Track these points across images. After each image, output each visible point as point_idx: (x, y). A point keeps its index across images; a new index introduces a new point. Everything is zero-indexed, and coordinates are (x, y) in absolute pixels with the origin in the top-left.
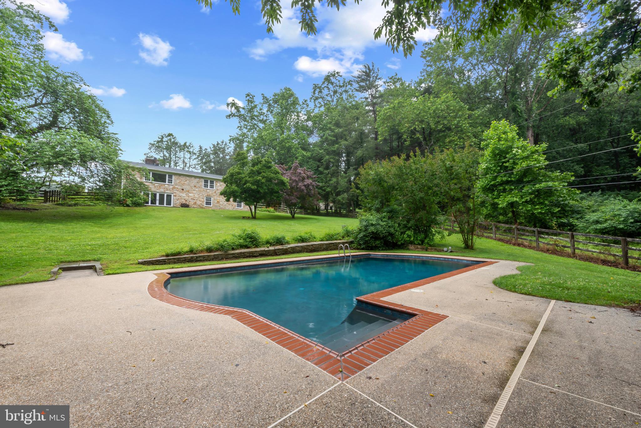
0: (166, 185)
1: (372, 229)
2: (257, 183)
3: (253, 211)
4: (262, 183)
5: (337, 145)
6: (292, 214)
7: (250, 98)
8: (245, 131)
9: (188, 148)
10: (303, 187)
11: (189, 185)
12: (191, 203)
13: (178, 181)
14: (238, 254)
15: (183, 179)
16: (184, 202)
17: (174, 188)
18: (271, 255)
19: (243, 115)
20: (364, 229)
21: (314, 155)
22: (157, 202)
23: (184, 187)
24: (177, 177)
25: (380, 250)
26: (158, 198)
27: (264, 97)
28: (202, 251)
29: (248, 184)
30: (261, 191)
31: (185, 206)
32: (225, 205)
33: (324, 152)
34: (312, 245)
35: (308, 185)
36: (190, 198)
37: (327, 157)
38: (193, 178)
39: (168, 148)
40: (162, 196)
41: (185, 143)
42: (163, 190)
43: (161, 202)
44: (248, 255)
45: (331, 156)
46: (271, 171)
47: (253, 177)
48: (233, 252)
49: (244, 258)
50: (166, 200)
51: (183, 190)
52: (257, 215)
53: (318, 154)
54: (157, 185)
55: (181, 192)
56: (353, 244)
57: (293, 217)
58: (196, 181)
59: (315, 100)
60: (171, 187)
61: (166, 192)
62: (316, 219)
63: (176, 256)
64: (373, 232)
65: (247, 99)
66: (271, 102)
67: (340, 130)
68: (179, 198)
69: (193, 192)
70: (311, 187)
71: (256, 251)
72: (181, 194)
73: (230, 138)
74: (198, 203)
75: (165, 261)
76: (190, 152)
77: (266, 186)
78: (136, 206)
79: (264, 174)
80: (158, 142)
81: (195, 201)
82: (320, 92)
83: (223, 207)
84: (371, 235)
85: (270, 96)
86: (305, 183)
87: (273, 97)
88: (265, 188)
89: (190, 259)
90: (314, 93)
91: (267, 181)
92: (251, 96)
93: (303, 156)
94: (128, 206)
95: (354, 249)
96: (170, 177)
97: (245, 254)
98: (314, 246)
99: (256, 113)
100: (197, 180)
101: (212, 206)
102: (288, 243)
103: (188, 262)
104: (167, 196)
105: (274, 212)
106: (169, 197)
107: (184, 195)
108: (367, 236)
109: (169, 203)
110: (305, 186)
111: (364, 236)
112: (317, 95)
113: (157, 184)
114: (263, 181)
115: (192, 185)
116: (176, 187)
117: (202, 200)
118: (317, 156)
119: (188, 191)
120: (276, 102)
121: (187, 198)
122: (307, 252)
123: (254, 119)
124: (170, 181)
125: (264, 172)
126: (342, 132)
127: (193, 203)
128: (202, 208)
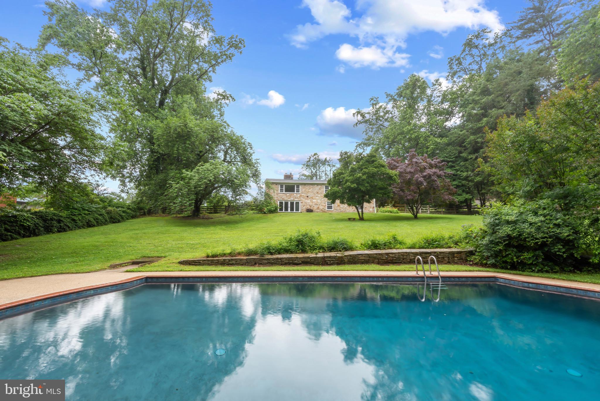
0: (295, 194)
1: (506, 230)
2: (357, 181)
3: (360, 212)
4: (363, 180)
5: (485, 119)
6: (413, 214)
7: (375, 101)
8: (371, 134)
9: (328, 162)
10: (421, 179)
11: (312, 192)
12: (315, 208)
13: (304, 190)
14: (274, 259)
15: (307, 187)
16: (309, 208)
17: (301, 196)
18: (318, 264)
19: (369, 120)
20: (490, 231)
21: (453, 139)
22: (289, 209)
23: (308, 194)
24: (303, 186)
25: (533, 271)
26: (289, 206)
27: (388, 95)
28: (239, 254)
29: (348, 183)
30: (362, 189)
31: (309, 211)
32: (346, 208)
33: (467, 133)
34: (387, 254)
35: (430, 176)
36: (314, 204)
37: (472, 137)
38: (316, 185)
39: (314, 165)
40: (292, 204)
41: (326, 159)
42: (292, 199)
43: (292, 209)
44: (287, 261)
45: (478, 136)
46: (373, 166)
47: (354, 175)
48: (270, 257)
49: (282, 265)
50: (294, 207)
51: (308, 197)
52: (365, 216)
53: (459, 137)
54: (288, 195)
55: (306, 199)
56: (474, 257)
57: (416, 217)
58: (318, 188)
59: (452, 77)
60: (299, 195)
61: (295, 200)
62: (450, 218)
63: (215, 257)
64: (509, 236)
65: (371, 103)
66: (396, 97)
67: (490, 97)
68: (305, 204)
69: (317, 198)
70: (435, 178)
71: (297, 258)
72: (306, 201)
73: (356, 144)
74: (321, 207)
75: (200, 263)
76: (329, 165)
77: (368, 183)
78: (270, 213)
79: (365, 170)
80: (308, 162)
81: (317, 206)
82: (460, 63)
83: (344, 210)
84: (504, 241)
85: (394, 92)
86: (425, 174)
87: (398, 91)
88: (367, 185)
89: (222, 262)
90: (451, 68)
91: (368, 177)
92: (375, 99)
93: (437, 144)
94: (265, 213)
95: (476, 264)
96: (298, 187)
97: (283, 260)
98: (391, 255)
99: (382, 114)
100: (320, 186)
101: (333, 210)
102: (351, 249)
103: (221, 264)
104: (296, 203)
105: (398, 213)
106: (297, 203)
107: (309, 201)
108: (497, 244)
109: (297, 209)
110: (424, 177)
111: (491, 242)
112: (455, 68)
113: (288, 193)
114: (364, 177)
115: (315, 192)
116: (303, 195)
117: (324, 205)
118: (457, 139)
119: (312, 198)
120: (400, 95)
121: (311, 204)
122: (379, 263)
123: (379, 119)
124: (298, 191)
125: (366, 168)
126: (493, 100)
127: (316, 208)
128: (324, 212)
